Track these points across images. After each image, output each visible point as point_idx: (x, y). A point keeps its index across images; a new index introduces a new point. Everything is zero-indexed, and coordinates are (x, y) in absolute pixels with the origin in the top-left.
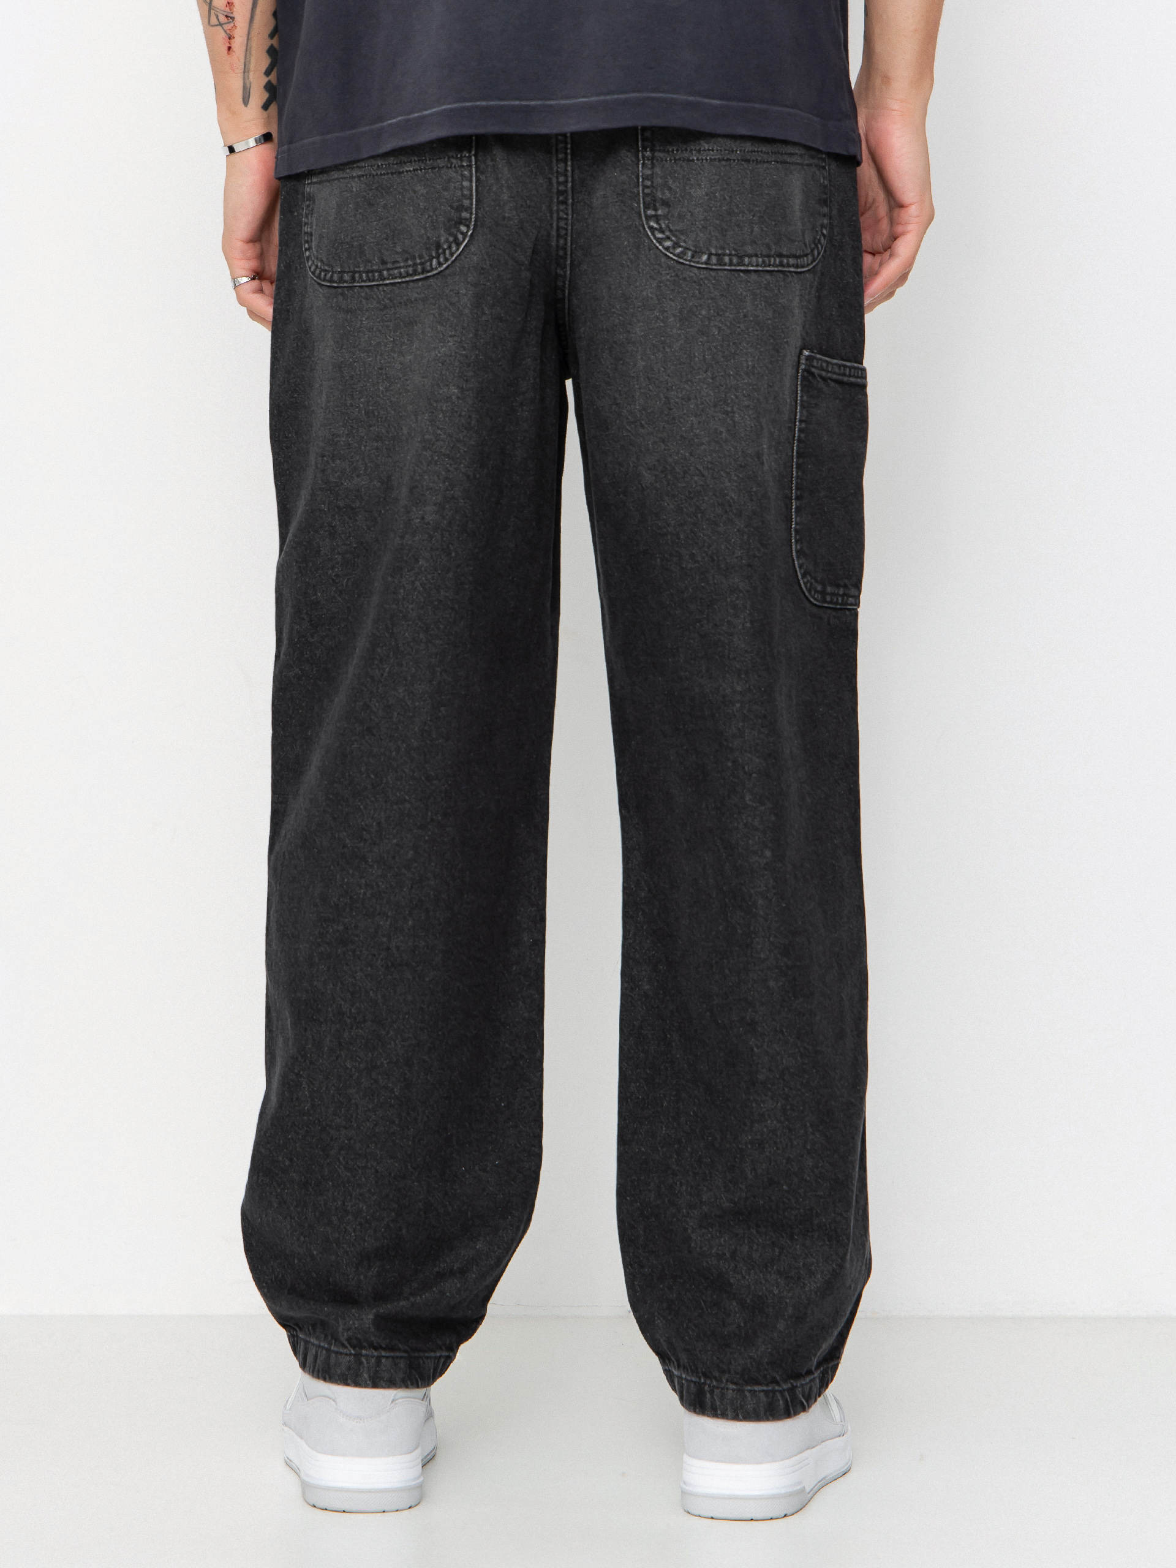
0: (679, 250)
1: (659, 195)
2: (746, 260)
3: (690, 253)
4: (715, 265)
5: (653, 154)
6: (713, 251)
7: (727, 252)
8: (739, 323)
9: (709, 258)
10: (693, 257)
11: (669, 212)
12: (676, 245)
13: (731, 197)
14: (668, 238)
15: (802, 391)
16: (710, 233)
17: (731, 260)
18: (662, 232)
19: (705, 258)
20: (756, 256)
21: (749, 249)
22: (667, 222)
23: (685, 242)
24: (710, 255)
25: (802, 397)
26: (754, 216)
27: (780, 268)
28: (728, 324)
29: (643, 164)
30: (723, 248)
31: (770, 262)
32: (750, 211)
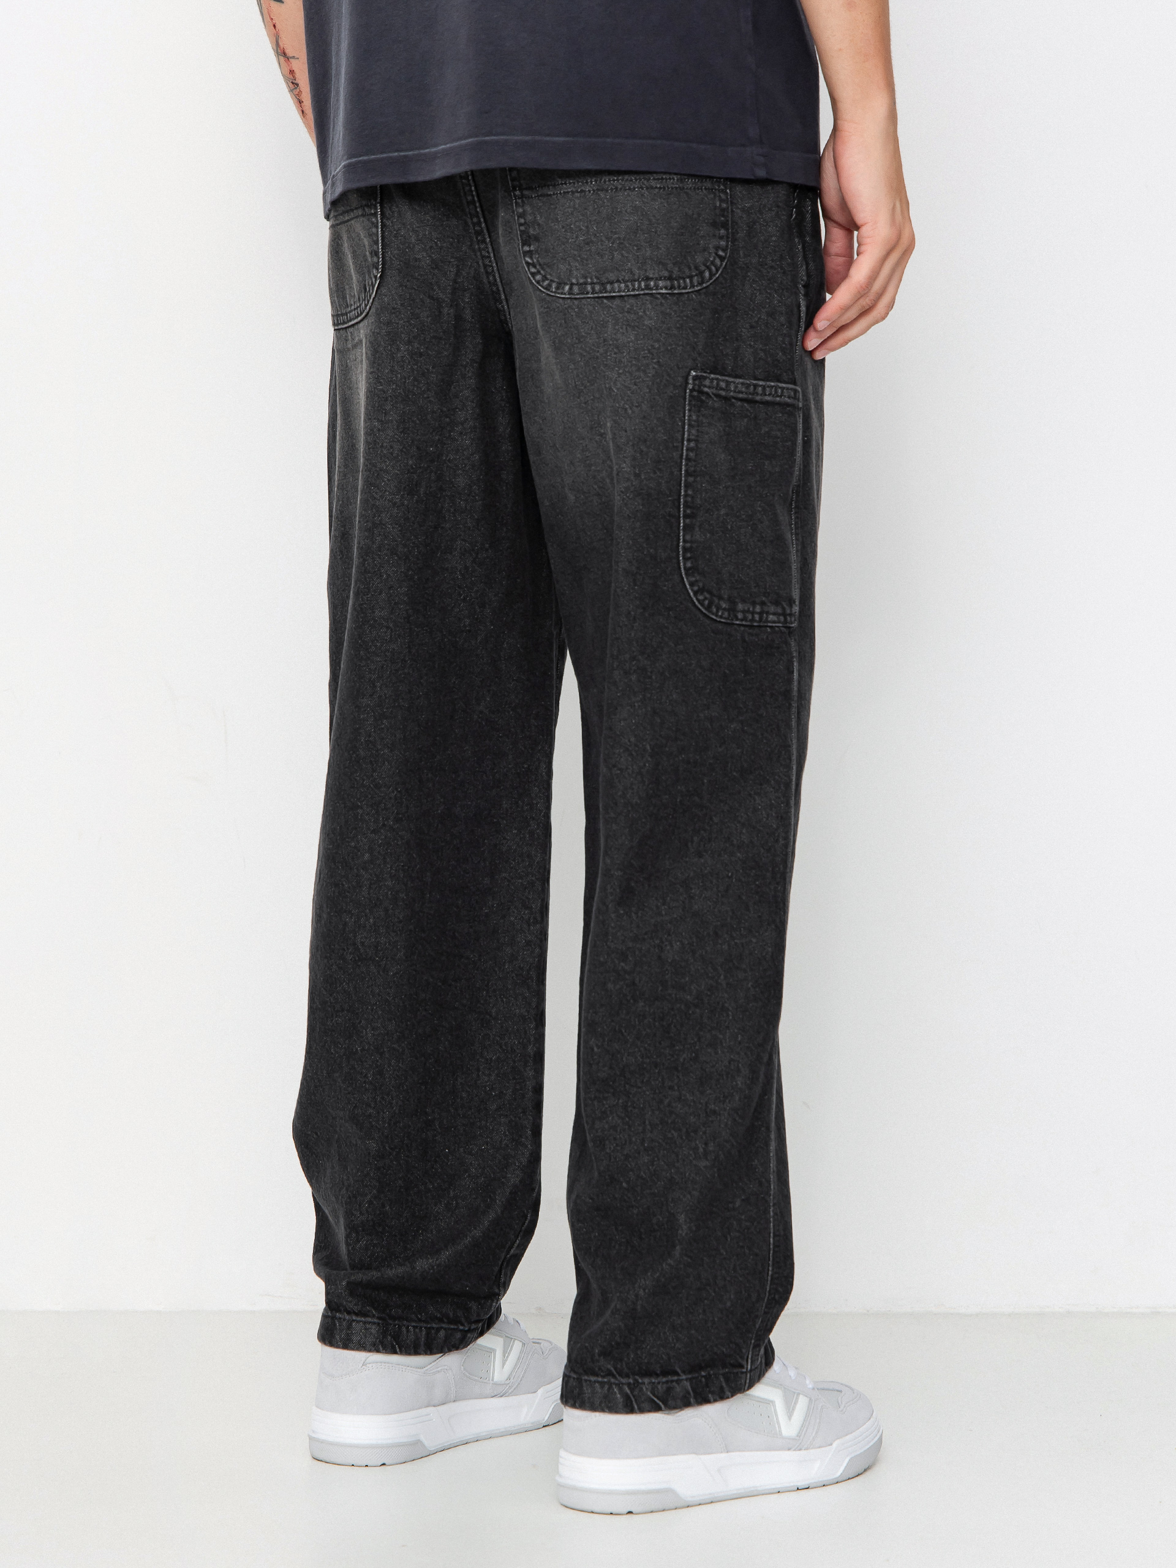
0: (546, 283)
1: (531, 232)
2: (609, 287)
3: (554, 285)
4: (578, 294)
5: (522, 193)
6: (574, 281)
7: (589, 280)
8: (598, 347)
9: (571, 289)
10: (557, 288)
11: (538, 247)
12: (545, 278)
13: (587, 227)
14: (539, 272)
15: (690, 410)
16: (569, 265)
17: (593, 289)
18: (535, 267)
19: (567, 288)
20: (618, 281)
21: (612, 276)
22: (537, 256)
23: (551, 275)
24: (572, 284)
25: (690, 416)
26: (613, 243)
27: (647, 292)
28: (588, 349)
29: (516, 202)
30: (586, 278)
31: (634, 286)
32: (608, 239)
